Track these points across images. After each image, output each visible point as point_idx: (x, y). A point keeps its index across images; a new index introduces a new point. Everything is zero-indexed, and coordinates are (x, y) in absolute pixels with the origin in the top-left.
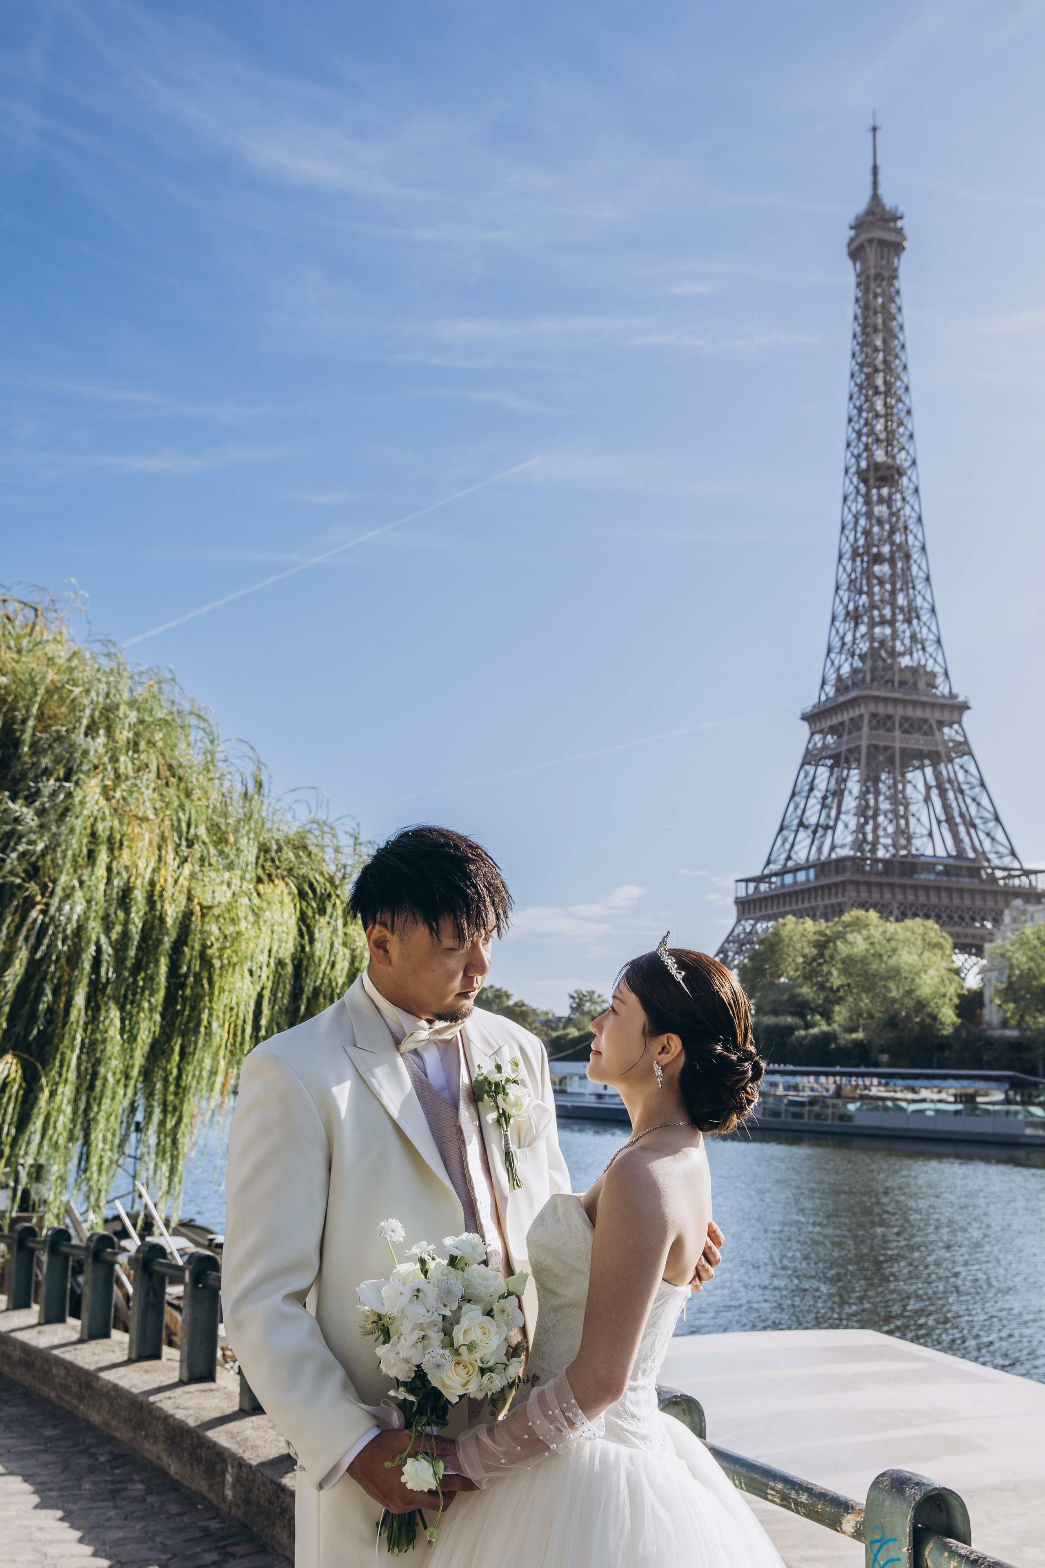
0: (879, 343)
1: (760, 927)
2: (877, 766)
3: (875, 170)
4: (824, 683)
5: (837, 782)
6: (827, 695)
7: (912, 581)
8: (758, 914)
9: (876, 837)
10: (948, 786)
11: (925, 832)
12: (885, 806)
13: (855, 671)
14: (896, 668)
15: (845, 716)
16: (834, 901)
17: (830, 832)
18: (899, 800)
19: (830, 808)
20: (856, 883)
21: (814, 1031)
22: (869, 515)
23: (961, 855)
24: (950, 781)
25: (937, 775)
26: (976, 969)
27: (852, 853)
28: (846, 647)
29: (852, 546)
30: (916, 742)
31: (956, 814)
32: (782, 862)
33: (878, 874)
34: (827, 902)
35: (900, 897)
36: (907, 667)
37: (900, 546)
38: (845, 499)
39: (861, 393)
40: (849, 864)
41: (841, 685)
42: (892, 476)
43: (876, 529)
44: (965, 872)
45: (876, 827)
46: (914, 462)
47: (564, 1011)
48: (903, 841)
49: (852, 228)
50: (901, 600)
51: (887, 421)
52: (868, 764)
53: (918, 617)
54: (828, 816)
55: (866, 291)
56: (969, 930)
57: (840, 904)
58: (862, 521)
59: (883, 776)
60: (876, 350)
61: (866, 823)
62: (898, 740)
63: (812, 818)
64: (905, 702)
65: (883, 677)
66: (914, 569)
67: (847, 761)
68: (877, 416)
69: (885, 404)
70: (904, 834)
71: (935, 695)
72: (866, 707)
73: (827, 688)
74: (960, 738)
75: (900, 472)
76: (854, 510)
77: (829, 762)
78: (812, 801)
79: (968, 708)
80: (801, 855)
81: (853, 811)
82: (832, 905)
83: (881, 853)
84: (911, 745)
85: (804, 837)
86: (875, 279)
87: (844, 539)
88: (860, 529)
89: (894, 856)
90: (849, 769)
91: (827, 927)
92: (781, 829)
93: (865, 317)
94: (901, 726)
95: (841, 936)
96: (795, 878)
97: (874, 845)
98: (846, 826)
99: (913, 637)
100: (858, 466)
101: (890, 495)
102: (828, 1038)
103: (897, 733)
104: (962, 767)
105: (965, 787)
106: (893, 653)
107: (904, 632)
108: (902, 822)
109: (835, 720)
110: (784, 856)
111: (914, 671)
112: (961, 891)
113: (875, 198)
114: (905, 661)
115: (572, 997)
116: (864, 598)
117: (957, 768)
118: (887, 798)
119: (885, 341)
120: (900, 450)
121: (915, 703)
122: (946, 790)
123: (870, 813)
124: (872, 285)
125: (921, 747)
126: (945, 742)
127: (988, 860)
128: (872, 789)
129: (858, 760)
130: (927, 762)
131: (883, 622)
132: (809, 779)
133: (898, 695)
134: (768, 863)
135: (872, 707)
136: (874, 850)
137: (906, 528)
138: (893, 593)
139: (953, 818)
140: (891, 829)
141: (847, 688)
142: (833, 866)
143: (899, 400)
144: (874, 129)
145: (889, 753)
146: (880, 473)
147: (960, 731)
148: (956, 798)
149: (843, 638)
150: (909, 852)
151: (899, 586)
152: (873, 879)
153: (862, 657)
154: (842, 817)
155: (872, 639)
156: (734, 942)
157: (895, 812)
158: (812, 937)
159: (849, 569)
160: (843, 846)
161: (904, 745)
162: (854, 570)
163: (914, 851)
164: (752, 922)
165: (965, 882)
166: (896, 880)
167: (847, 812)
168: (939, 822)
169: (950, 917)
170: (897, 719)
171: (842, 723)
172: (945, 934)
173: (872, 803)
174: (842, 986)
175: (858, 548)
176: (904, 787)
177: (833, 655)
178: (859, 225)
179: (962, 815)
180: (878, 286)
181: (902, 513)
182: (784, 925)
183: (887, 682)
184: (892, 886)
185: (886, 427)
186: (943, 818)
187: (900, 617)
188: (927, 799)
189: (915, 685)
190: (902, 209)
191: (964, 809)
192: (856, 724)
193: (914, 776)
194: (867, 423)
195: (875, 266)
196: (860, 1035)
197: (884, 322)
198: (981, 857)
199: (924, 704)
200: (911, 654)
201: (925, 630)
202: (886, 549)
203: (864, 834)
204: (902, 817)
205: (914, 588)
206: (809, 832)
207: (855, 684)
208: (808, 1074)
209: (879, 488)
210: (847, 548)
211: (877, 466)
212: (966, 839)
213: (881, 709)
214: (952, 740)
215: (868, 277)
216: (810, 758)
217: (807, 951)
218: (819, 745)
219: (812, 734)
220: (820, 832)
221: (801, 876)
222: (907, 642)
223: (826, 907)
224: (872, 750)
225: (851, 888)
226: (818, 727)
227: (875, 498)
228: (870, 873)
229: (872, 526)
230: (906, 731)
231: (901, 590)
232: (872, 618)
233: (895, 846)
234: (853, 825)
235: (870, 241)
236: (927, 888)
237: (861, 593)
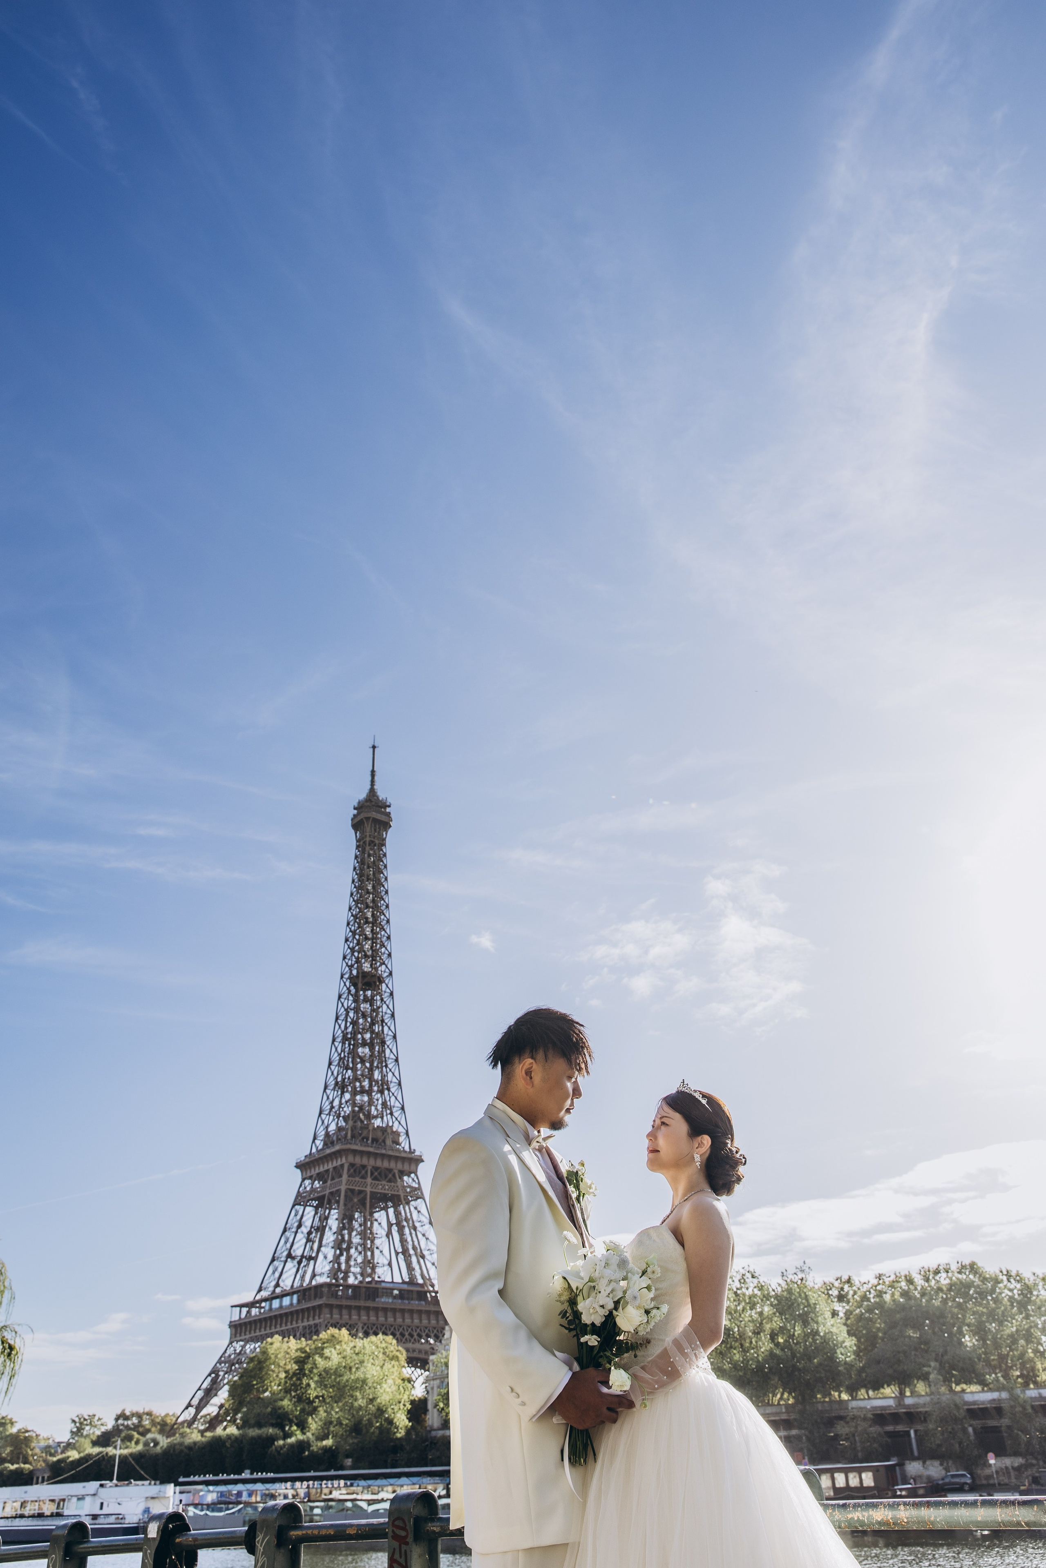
0: (370, 887)
1: (249, 1348)
2: (352, 1207)
3: (373, 773)
4: (315, 1138)
5: (320, 1219)
6: (317, 1148)
7: (386, 1061)
8: (247, 1336)
9: (348, 1266)
10: (405, 1223)
11: (386, 1262)
12: (356, 1240)
13: (339, 1129)
14: (371, 1128)
15: (330, 1166)
16: (311, 1322)
17: (312, 1262)
18: (367, 1235)
19: (313, 1242)
20: (330, 1307)
21: (292, 1440)
22: (357, 1010)
23: (412, 1282)
24: (406, 1220)
25: (397, 1214)
26: (421, 1379)
27: (328, 1280)
28: (334, 1110)
29: (343, 1032)
30: (384, 1187)
31: (410, 1247)
32: (271, 1289)
33: (348, 1298)
34: (306, 1323)
35: (364, 1318)
36: (378, 1127)
37: (377, 1034)
38: (340, 997)
39: (355, 921)
40: (325, 1290)
41: (329, 1140)
42: (375, 983)
43: (361, 1021)
44: (415, 1296)
45: (349, 1258)
46: (391, 974)
47: (64, 1436)
48: (369, 1270)
49: (355, 809)
50: (377, 1075)
51: (373, 943)
52: (345, 1205)
53: (389, 1089)
54: (312, 1248)
55: (363, 852)
56: (417, 1346)
57: (316, 1325)
58: (351, 1014)
59: (357, 1215)
60: (368, 892)
61: (341, 1254)
62: (369, 1186)
63: (298, 1251)
64: (376, 1155)
65: (360, 1134)
66: (388, 1051)
67: (329, 1202)
68: (366, 938)
69: (372, 931)
70: (369, 1264)
71: (398, 1150)
72: (346, 1159)
73: (317, 1142)
74: (415, 1185)
75: (381, 980)
76: (346, 1005)
77: (315, 1203)
78: (299, 1236)
79: (423, 1161)
80: (287, 1283)
81: (332, 1244)
82: (310, 1326)
83: (351, 1280)
84: (379, 1189)
85: (291, 1265)
86: (369, 845)
87: (337, 1026)
88: (349, 1020)
89: (361, 1282)
90: (330, 1209)
91: (307, 1345)
92: (273, 1260)
93: (361, 869)
94: (372, 1174)
95: (319, 1351)
96: (281, 1302)
97: (346, 1273)
98: (325, 1257)
99: (384, 1104)
100: (351, 973)
101: (373, 996)
102: (303, 1445)
103: (369, 1180)
104: (416, 1208)
105: (417, 1224)
106: (369, 1116)
107: (378, 1100)
108: (369, 1253)
109: (322, 1169)
110: (274, 1283)
111: (384, 1130)
112: (411, 1312)
113: (372, 791)
114: (377, 1122)
115: (74, 1421)
116: (350, 1071)
117: (412, 1209)
118: (359, 1234)
119: (374, 887)
120: (381, 965)
121: (383, 1156)
122: (404, 1227)
123: (344, 1246)
124: (367, 848)
125: (386, 1192)
126: (404, 1187)
127: (433, 1286)
128: (347, 1226)
129: (338, 1202)
130: (390, 1204)
131: (363, 1091)
132: (298, 1217)
133: (371, 1150)
134: (260, 1290)
135: (351, 1159)
136: (345, 1278)
137: (383, 1021)
138: (371, 1070)
139: (408, 1249)
140: (360, 1259)
141: (332, 1143)
142: (313, 1292)
143: (383, 929)
144: (374, 747)
145: (362, 1196)
146: (366, 980)
147: (415, 1179)
148: (411, 1234)
149: (332, 1103)
150: (373, 1279)
151: (375, 1064)
152: (344, 1302)
153: (346, 1119)
154: (323, 1249)
155: (354, 1104)
156: (225, 1363)
157: (364, 1245)
158: (294, 1354)
159: (339, 1049)
160: (321, 1274)
161: (374, 1190)
162: (343, 1051)
163: (376, 1279)
164: (242, 1343)
165: (415, 1304)
166: (362, 1303)
167: (327, 1245)
168: (397, 1254)
169: (402, 1335)
170: (369, 1168)
171: (327, 1171)
172: (400, 1348)
173: (346, 1237)
174: (317, 1397)
175: (347, 1033)
176: (372, 1224)
177: (323, 1116)
178: (360, 807)
179: (414, 1248)
180: (371, 849)
181: (380, 1010)
182: (272, 1344)
183: (363, 1139)
184: (358, 1308)
185: (372, 947)
186: (400, 1250)
187: (375, 1088)
188: (389, 1234)
189: (384, 1141)
190: (390, 801)
191: (416, 1243)
192: (338, 1171)
193: (380, 1216)
194: (358, 944)
195: (370, 836)
196: (328, 1442)
197: (374, 874)
198: (428, 1283)
199: (390, 1157)
200: (382, 1118)
201: (393, 1099)
202: (367, 1036)
203: (339, 1264)
204: (369, 1249)
205: (386, 1066)
206: (295, 1262)
207: (338, 1139)
208: (285, 1480)
209: (365, 990)
210: (339, 1033)
211: (365, 974)
212: (417, 1267)
213: (358, 1160)
214: (410, 1187)
215: (364, 843)
216: (301, 1200)
217: (288, 1367)
218: (308, 1189)
219: (303, 1180)
220: (304, 1262)
221: (286, 1301)
222: (379, 1107)
223: (305, 1328)
224: (349, 1193)
225: (326, 1311)
226: (309, 1174)
227: (362, 998)
228: (342, 1297)
229: (358, 1018)
230: (375, 1179)
231: (377, 1067)
232: (354, 1088)
233: (362, 1274)
234: (330, 1257)
235: (368, 819)
236: (385, 1310)
237: (347, 1068)
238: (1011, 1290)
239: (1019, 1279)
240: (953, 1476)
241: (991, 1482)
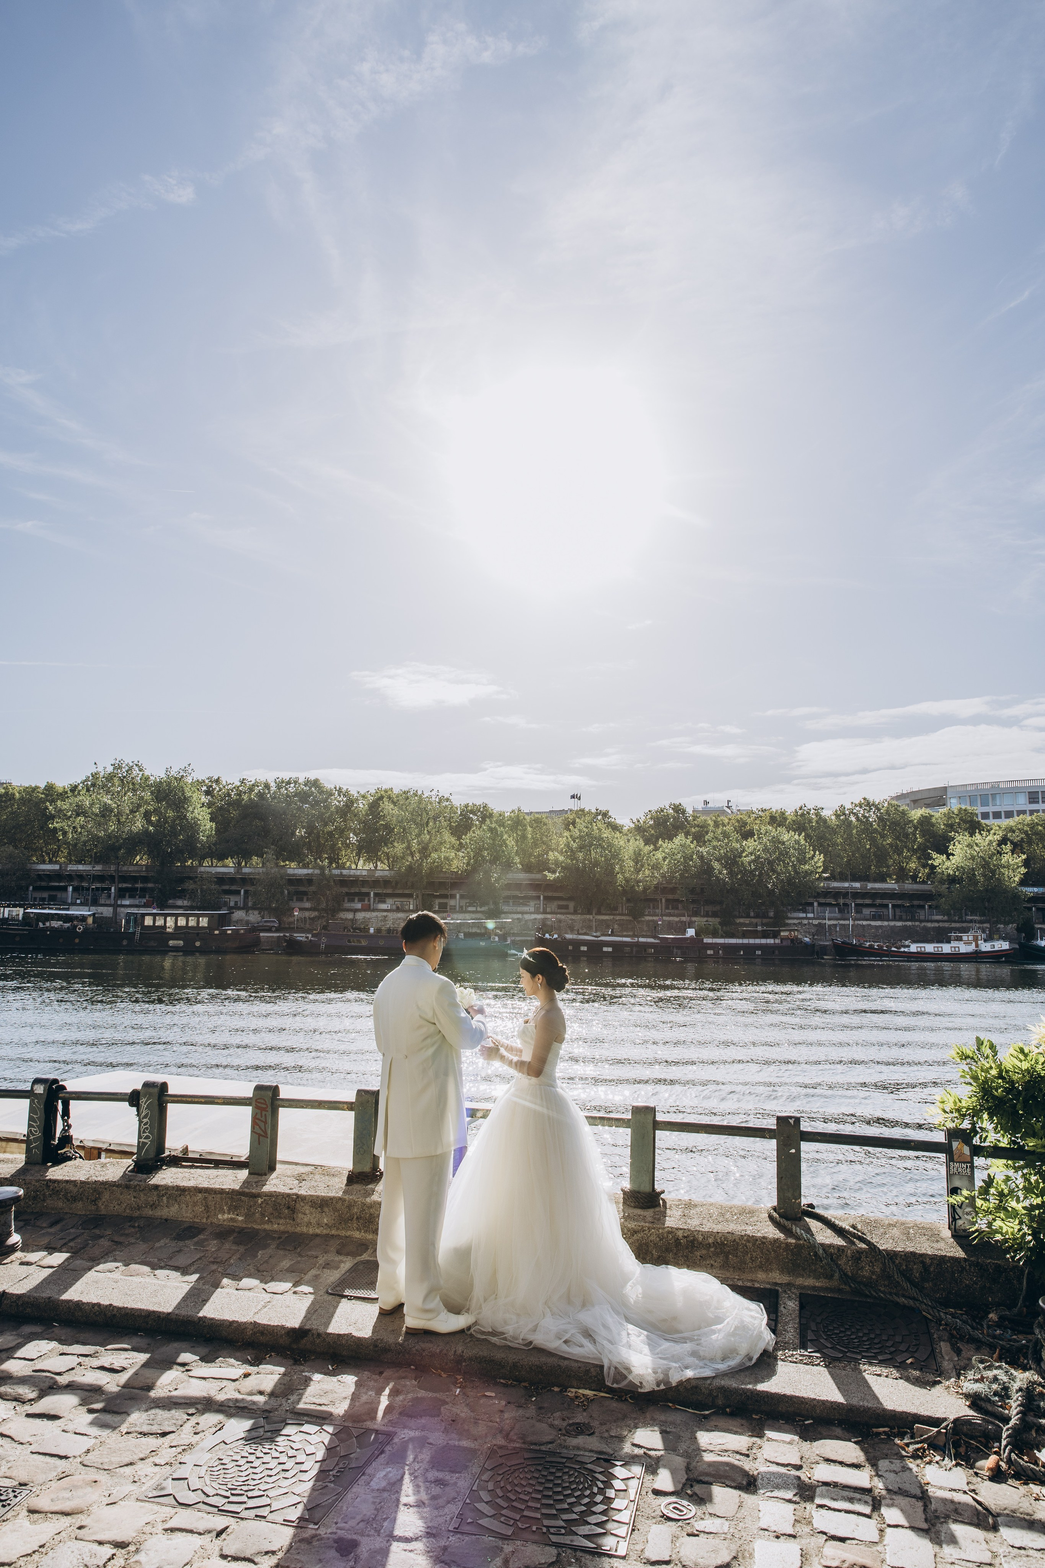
238: (339, 802)
239: (347, 794)
240: (266, 922)
241: (292, 926)
